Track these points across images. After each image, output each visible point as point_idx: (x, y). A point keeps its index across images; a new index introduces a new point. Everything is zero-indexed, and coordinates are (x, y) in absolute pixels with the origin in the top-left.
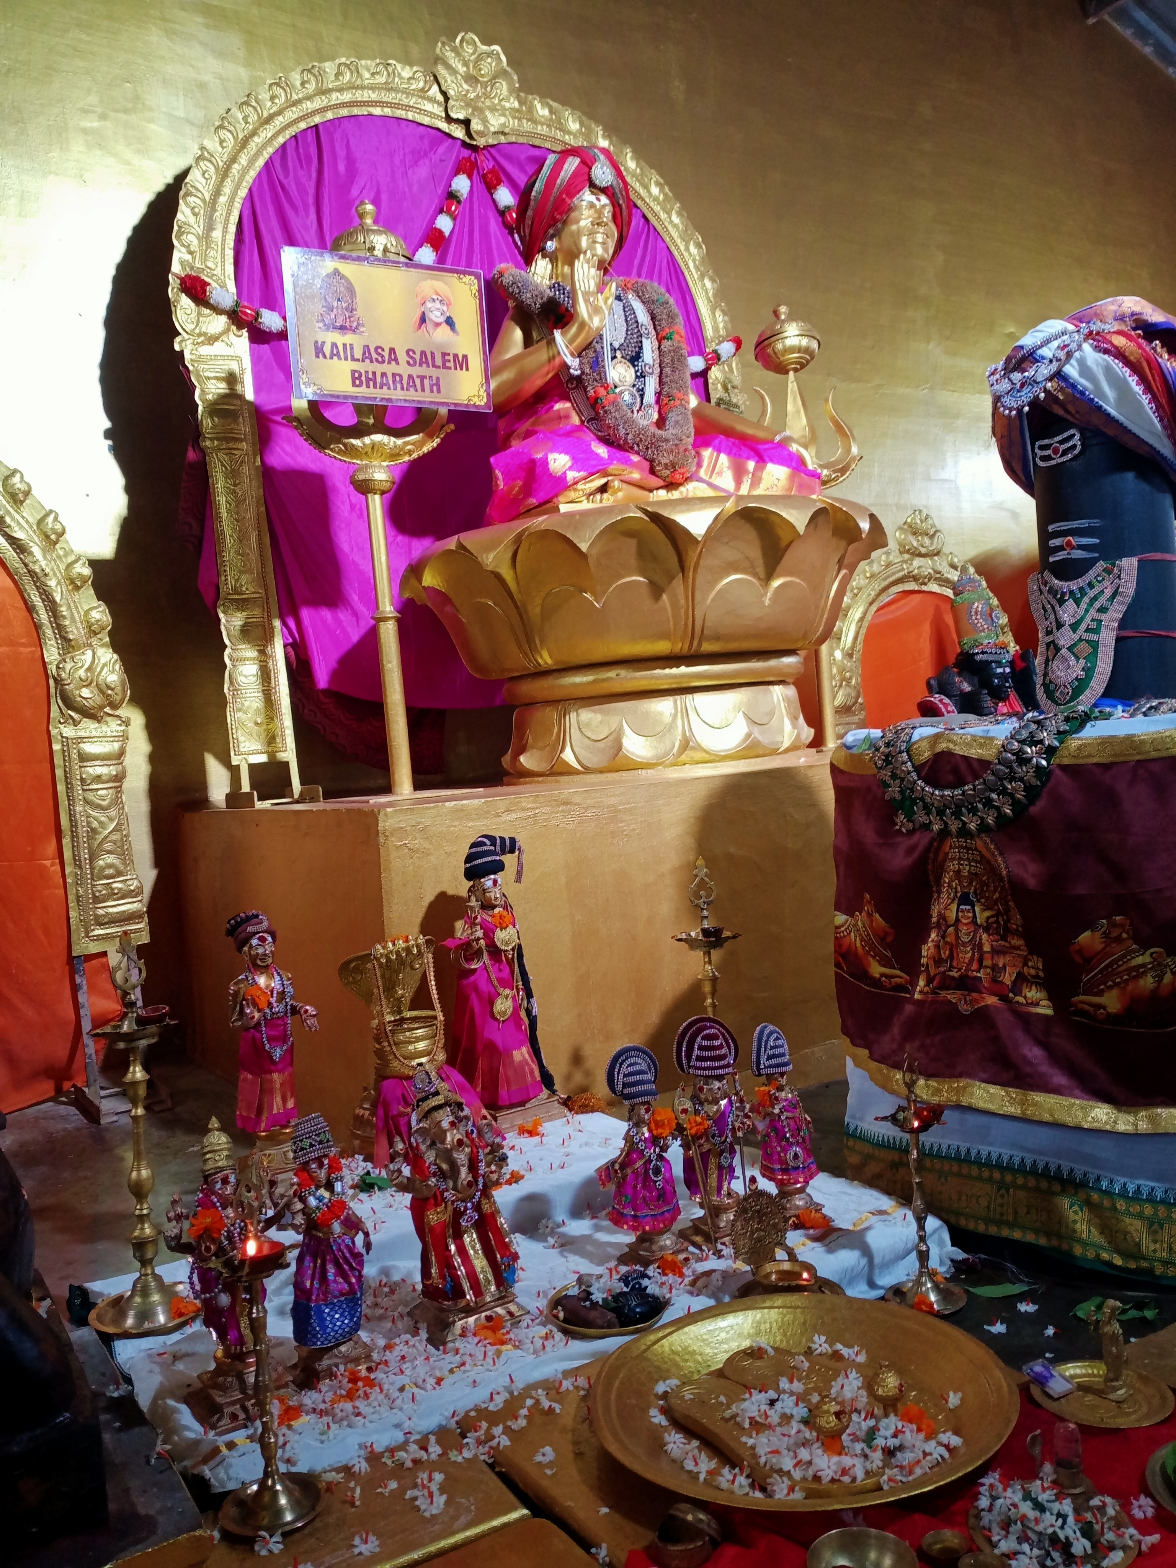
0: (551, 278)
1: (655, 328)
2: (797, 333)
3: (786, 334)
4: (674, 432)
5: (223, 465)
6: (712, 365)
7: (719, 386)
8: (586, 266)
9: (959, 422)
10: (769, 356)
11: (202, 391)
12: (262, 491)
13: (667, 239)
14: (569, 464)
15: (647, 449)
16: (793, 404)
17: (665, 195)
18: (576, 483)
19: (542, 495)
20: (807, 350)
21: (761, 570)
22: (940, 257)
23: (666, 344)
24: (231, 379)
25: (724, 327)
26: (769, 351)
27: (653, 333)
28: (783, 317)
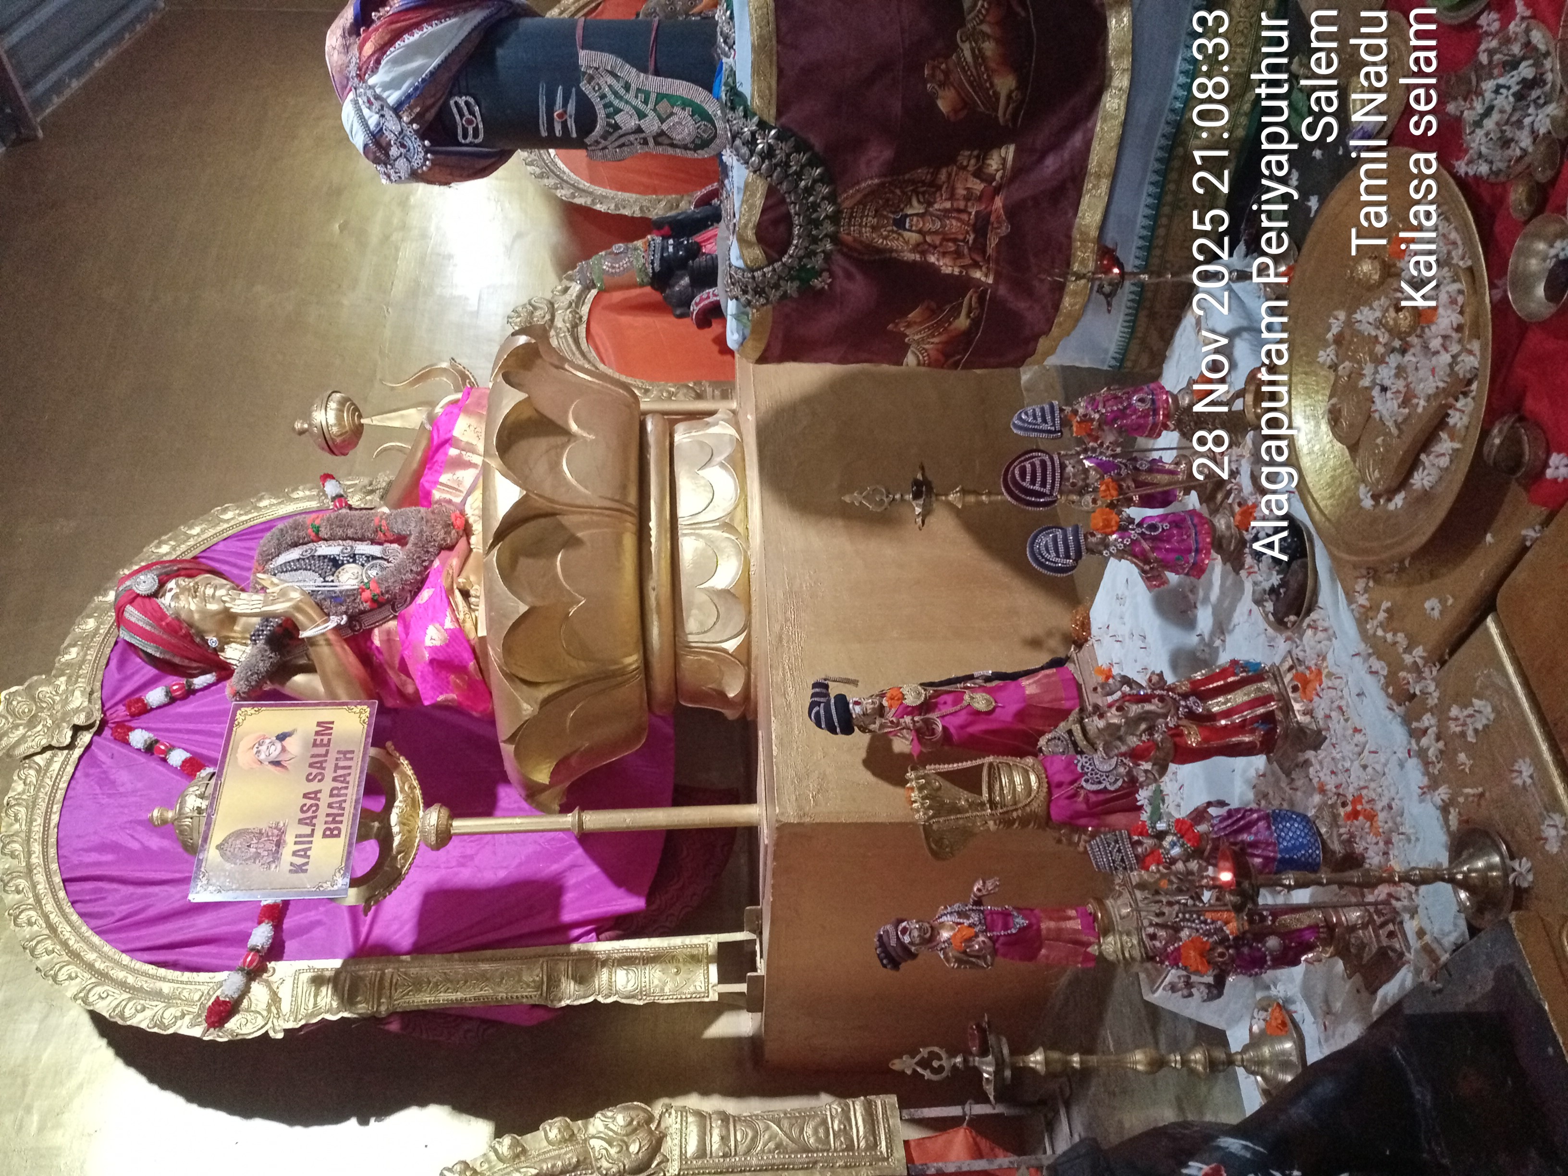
0: (246, 645)
1: (305, 544)
2: (323, 411)
3: (324, 423)
4: (413, 525)
5: (407, 994)
6: (346, 504)
7: (368, 498)
8: (237, 602)
9: (424, 281)
10: (344, 441)
11: (327, 1012)
12: (437, 956)
13: (216, 540)
14: (437, 625)
15: (428, 552)
16: (394, 421)
17: (170, 539)
18: (457, 620)
19: (467, 655)
20: (342, 403)
21: (559, 440)
22: (259, 288)
23: (323, 533)
24: (318, 981)
25: (310, 490)
26: (338, 440)
27: (311, 545)
28: (306, 426)
